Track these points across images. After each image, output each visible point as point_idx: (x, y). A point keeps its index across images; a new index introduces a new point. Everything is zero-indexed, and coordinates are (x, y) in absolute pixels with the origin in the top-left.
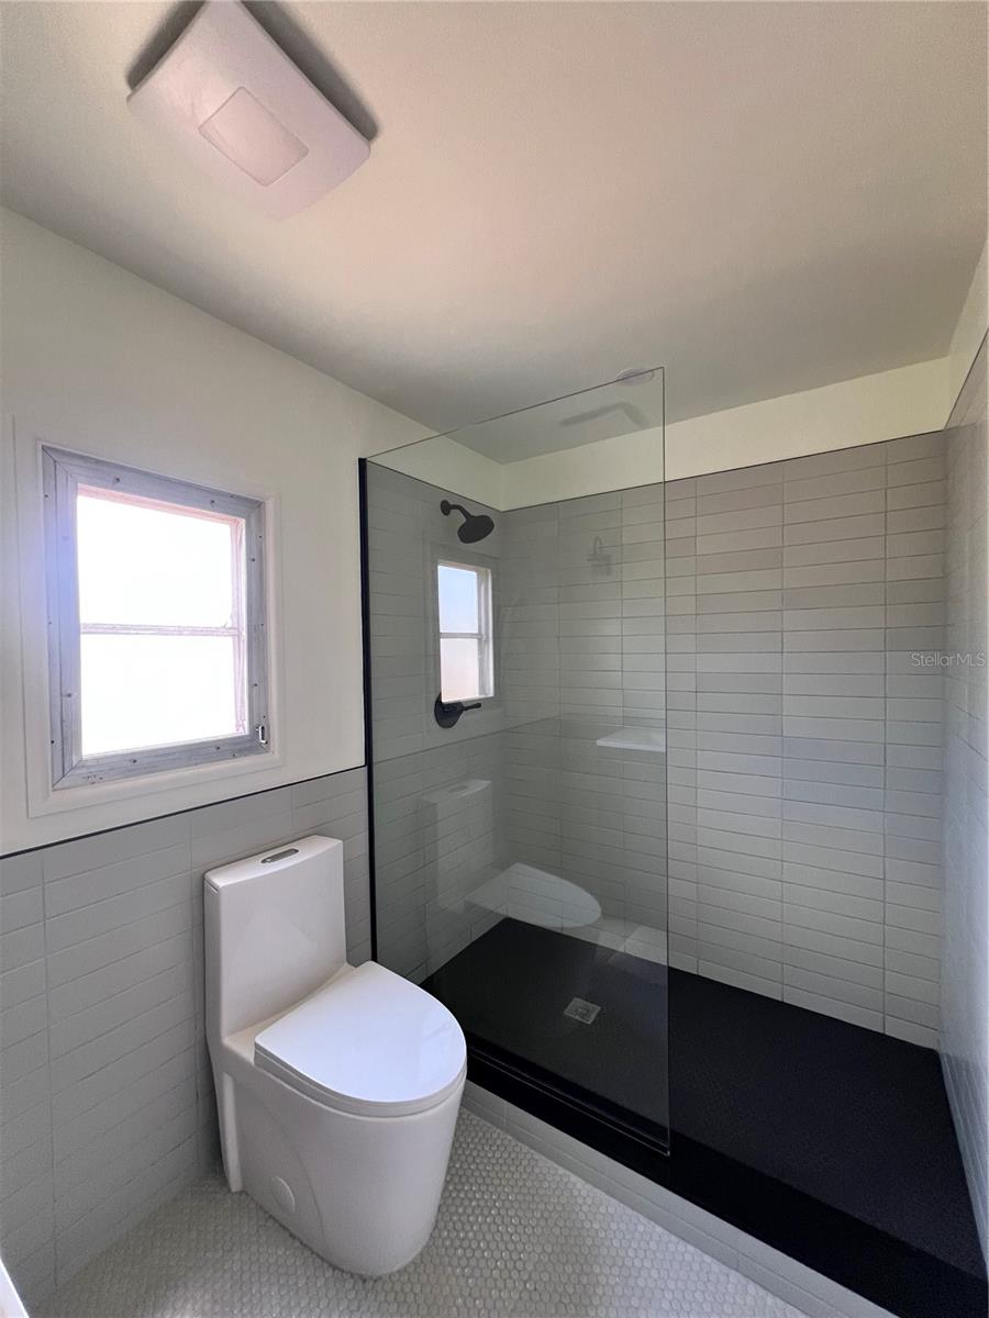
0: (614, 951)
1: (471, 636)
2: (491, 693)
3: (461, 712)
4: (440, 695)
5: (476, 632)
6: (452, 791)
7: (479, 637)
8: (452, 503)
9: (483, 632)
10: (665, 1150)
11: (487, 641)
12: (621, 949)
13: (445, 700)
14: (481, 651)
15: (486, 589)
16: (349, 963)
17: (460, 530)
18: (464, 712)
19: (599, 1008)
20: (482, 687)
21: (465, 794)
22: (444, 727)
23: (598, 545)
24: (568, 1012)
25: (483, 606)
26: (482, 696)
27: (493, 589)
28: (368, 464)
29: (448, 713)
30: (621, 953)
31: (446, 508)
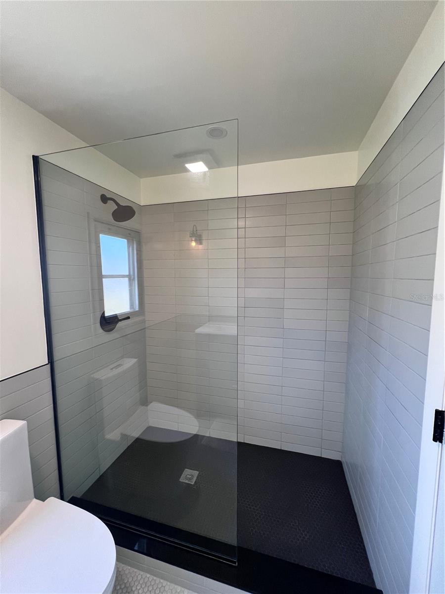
0: (204, 436)
1: (123, 276)
2: (137, 309)
3: (117, 322)
4: (104, 313)
5: (128, 274)
6: (112, 369)
7: (129, 276)
8: (108, 196)
9: (132, 273)
10: (235, 563)
11: (134, 278)
12: (207, 435)
13: (107, 314)
14: (131, 285)
15: (133, 250)
16: (36, 498)
17: (113, 213)
18: (120, 322)
19: (198, 472)
20: (132, 305)
21: (120, 369)
22: (106, 331)
23: (195, 230)
24: (182, 479)
25: (131, 259)
26: (132, 310)
27: (137, 250)
28: (40, 160)
29: (108, 323)
30: (208, 437)
31: (104, 199)
